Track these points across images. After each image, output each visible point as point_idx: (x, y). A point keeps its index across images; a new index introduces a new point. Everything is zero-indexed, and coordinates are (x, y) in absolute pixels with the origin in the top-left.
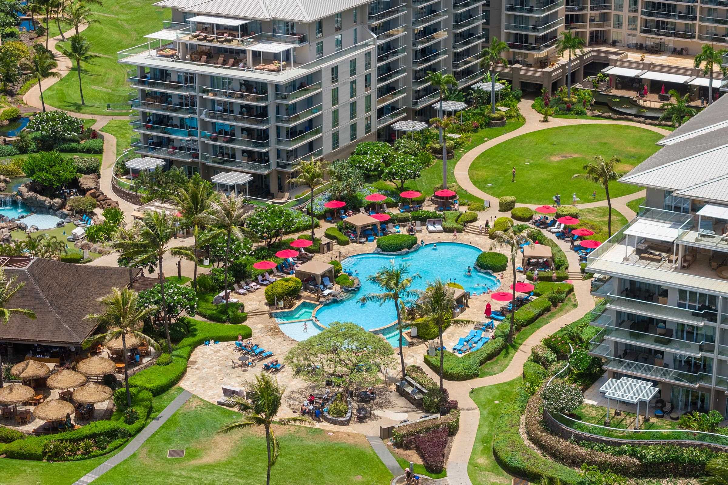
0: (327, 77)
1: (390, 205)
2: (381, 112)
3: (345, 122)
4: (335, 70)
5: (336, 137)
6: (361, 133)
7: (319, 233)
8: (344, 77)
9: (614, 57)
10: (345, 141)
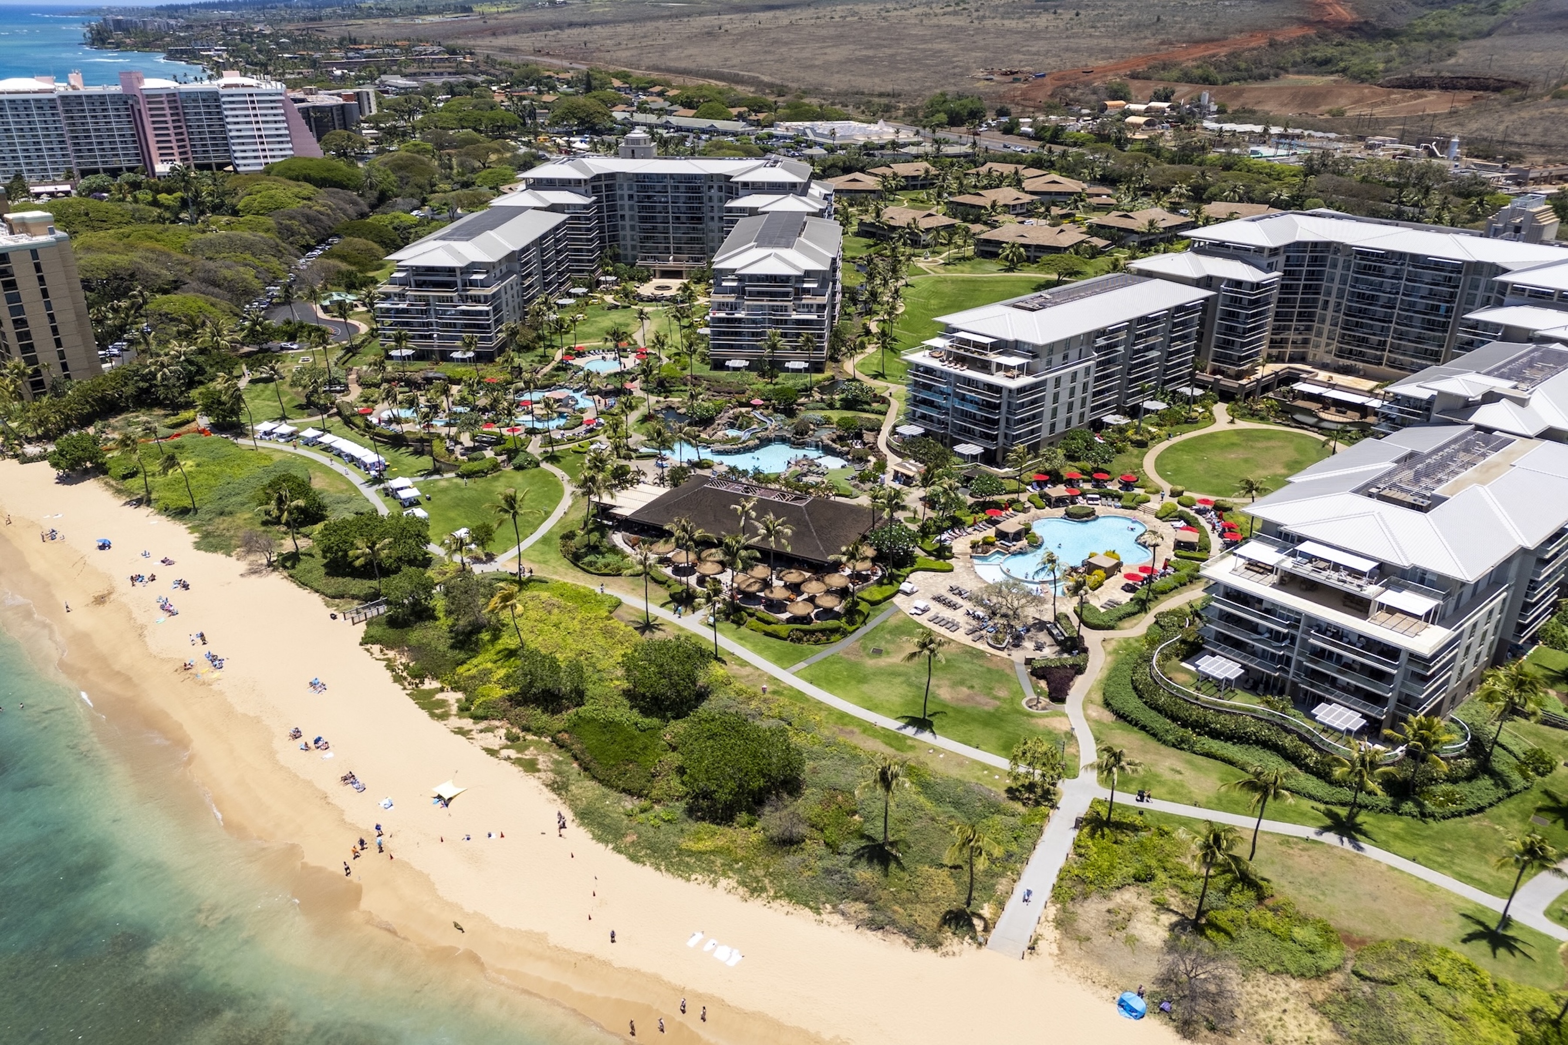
0: (1050, 387)
1: (1085, 481)
2: (1093, 409)
3: (1062, 415)
4: (1058, 380)
5: (1053, 426)
6: (1075, 423)
7: (1023, 498)
8: (1066, 384)
9: (1304, 376)
10: (1060, 428)
